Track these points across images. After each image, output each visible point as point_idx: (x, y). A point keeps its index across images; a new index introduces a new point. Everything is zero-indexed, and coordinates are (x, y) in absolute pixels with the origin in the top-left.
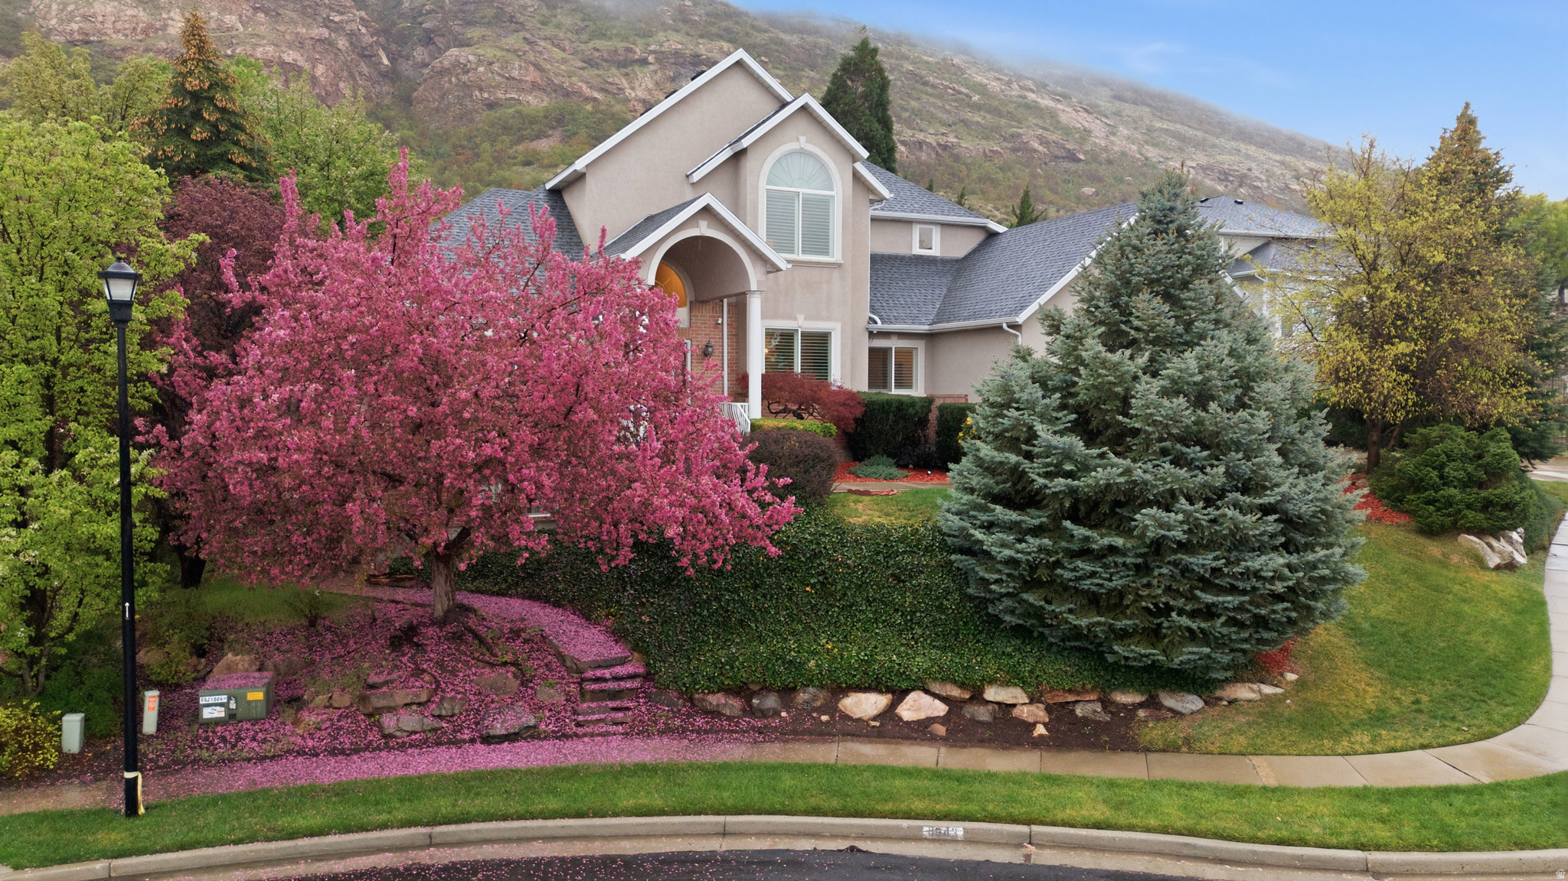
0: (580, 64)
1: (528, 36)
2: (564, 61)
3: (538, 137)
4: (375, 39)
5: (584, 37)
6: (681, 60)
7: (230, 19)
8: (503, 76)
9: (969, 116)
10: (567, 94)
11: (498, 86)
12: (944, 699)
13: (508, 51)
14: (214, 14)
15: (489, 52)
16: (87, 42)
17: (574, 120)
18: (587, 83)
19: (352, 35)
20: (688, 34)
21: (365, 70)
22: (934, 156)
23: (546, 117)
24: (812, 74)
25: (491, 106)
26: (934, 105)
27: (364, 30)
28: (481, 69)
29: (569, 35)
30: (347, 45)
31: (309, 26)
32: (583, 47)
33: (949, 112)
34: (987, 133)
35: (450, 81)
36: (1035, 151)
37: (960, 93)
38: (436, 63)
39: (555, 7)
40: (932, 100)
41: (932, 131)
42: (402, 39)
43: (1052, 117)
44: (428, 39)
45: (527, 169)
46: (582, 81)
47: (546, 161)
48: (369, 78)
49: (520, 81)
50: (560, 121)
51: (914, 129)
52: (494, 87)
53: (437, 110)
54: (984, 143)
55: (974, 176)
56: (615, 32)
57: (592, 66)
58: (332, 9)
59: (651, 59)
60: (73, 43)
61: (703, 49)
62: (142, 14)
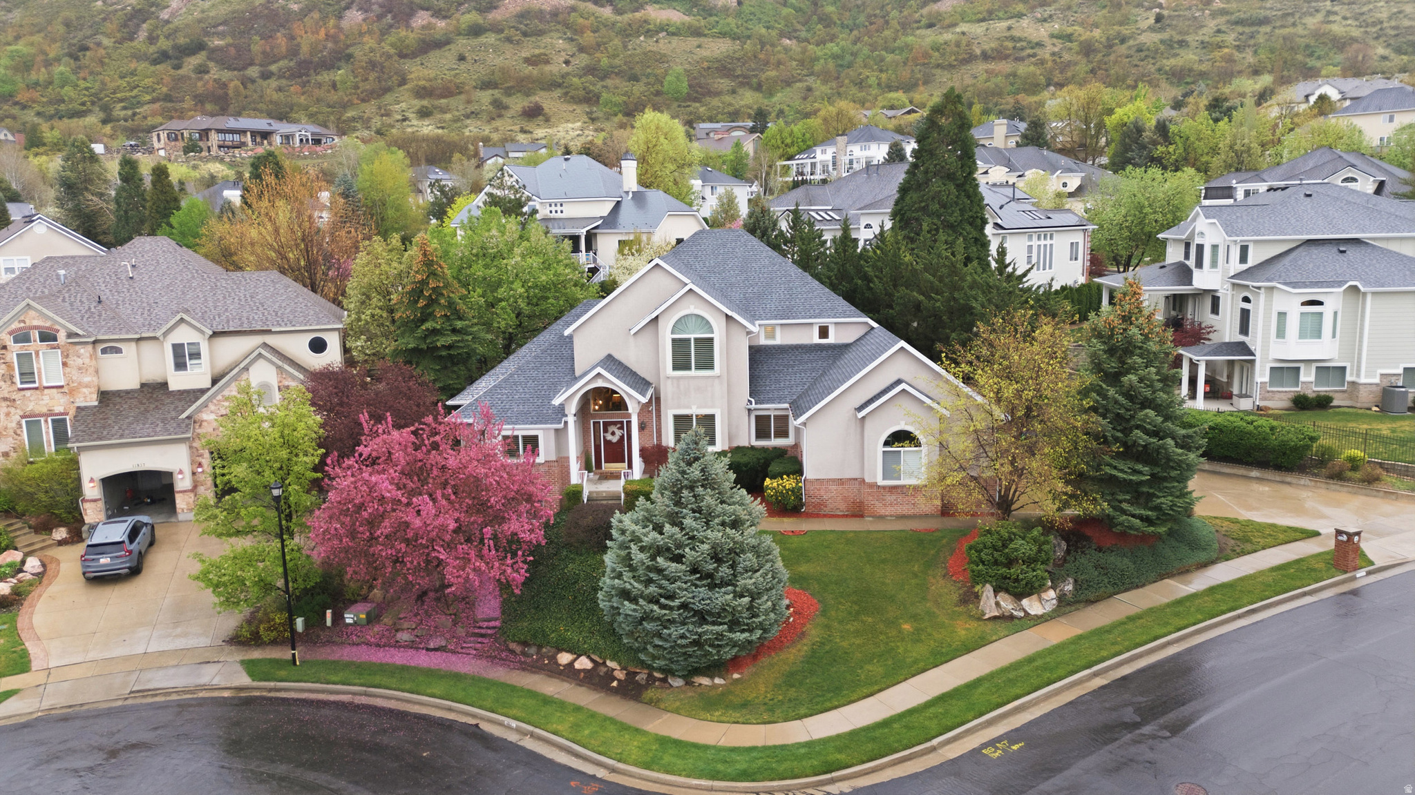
12: (592, 660)
45: (929, 31)
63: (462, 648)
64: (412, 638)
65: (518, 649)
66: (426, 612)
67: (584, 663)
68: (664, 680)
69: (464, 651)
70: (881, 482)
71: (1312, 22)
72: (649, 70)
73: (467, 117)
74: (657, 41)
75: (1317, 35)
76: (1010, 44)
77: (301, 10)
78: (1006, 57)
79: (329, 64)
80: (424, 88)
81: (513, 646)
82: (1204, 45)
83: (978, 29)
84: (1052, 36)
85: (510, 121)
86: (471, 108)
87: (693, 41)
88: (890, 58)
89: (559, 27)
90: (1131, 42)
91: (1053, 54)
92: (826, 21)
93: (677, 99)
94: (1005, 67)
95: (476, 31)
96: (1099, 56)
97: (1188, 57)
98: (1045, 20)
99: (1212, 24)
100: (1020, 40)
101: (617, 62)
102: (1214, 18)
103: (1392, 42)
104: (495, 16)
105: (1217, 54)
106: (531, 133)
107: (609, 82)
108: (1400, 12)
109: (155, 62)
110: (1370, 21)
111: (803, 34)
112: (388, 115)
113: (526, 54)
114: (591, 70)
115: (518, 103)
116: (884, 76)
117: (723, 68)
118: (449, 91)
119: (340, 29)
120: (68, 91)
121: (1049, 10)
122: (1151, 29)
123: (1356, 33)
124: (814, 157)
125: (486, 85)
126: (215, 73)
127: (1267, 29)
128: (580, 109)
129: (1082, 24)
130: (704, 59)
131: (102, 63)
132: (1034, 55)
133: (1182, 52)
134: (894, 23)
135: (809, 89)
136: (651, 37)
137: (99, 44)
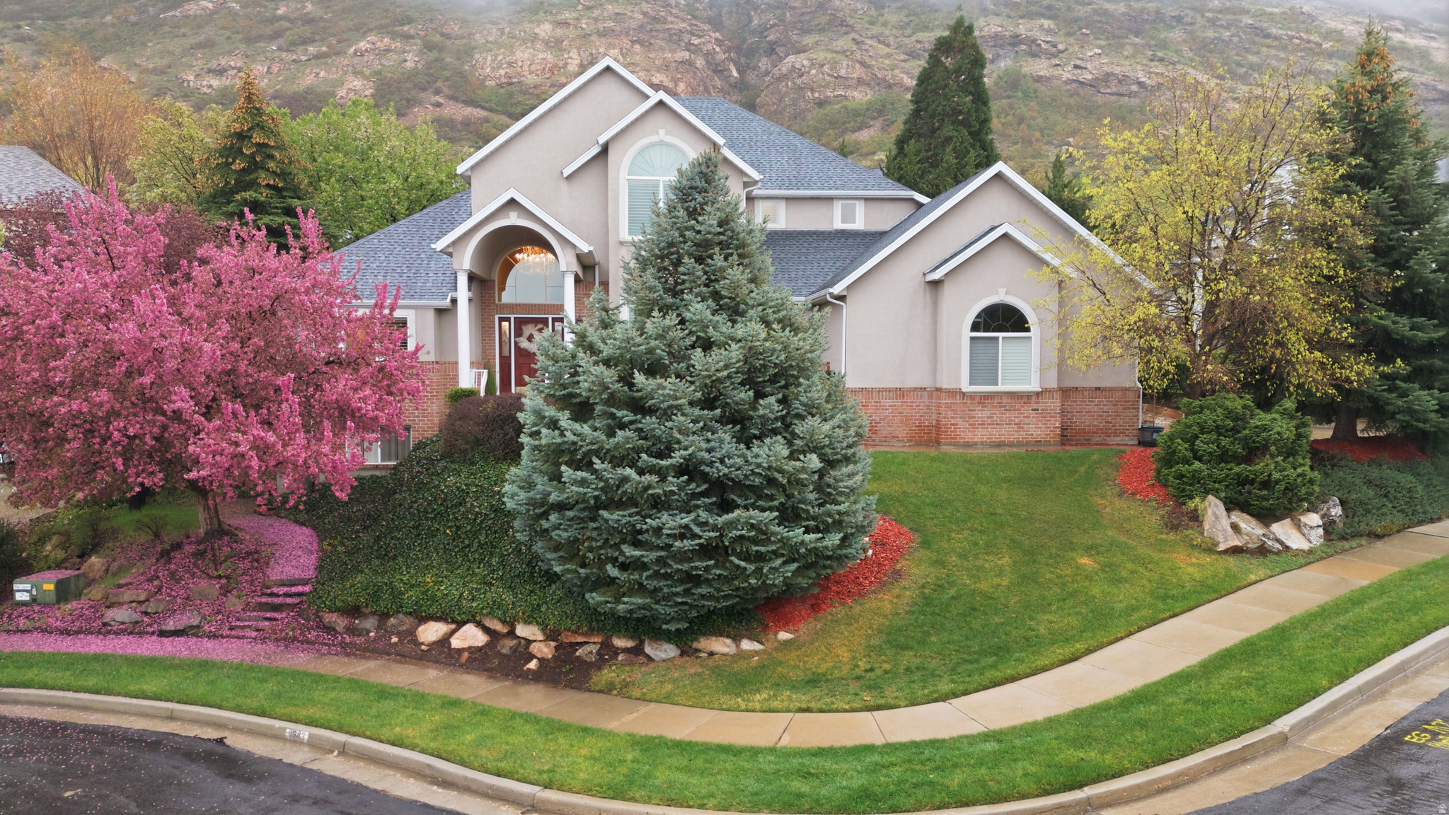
0: (903, 57)
1: (856, 37)
2: (888, 56)
3: (860, 129)
4: (727, 55)
5: (908, 32)
6: (1001, 42)
7: (613, 53)
8: (832, 76)
10: (890, 86)
11: (827, 86)
13: (837, 52)
15: (820, 55)
16: (511, 84)
17: (894, 109)
18: (908, 73)
19: (708, 56)
20: (1009, 17)
21: (718, 83)
23: (868, 109)
24: (1137, 40)
25: (821, 104)
26: (1276, 58)
27: (718, 49)
28: (813, 72)
29: (894, 31)
30: (704, 63)
31: (673, 51)
32: (906, 41)
33: (1294, 63)
35: (787, 84)
37: (1309, 42)
38: (776, 71)
39: (883, 8)
40: (1273, 52)
42: (751, 53)
43: (1423, 57)
44: (771, 50)
46: (903, 73)
47: (865, 150)
48: (721, 90)
49: (846, 79)
50: (881, 112)
51: (1250, 84)
52: (824, 87)
53: (776, 112)
56: (937, 23)
57: (914, 58)
58: (693, 34)
60: (501, 86)
61: (1023, 28)
62: (550, 57)
63: (231, 629)
64: (136, 617)
65: (340, 622)
66: (172, 575)
67: (470, 637)
68: (637, 651)
69: (233, 633)
70: (966, 387)
81: (330, 618)
89: (470, 136)
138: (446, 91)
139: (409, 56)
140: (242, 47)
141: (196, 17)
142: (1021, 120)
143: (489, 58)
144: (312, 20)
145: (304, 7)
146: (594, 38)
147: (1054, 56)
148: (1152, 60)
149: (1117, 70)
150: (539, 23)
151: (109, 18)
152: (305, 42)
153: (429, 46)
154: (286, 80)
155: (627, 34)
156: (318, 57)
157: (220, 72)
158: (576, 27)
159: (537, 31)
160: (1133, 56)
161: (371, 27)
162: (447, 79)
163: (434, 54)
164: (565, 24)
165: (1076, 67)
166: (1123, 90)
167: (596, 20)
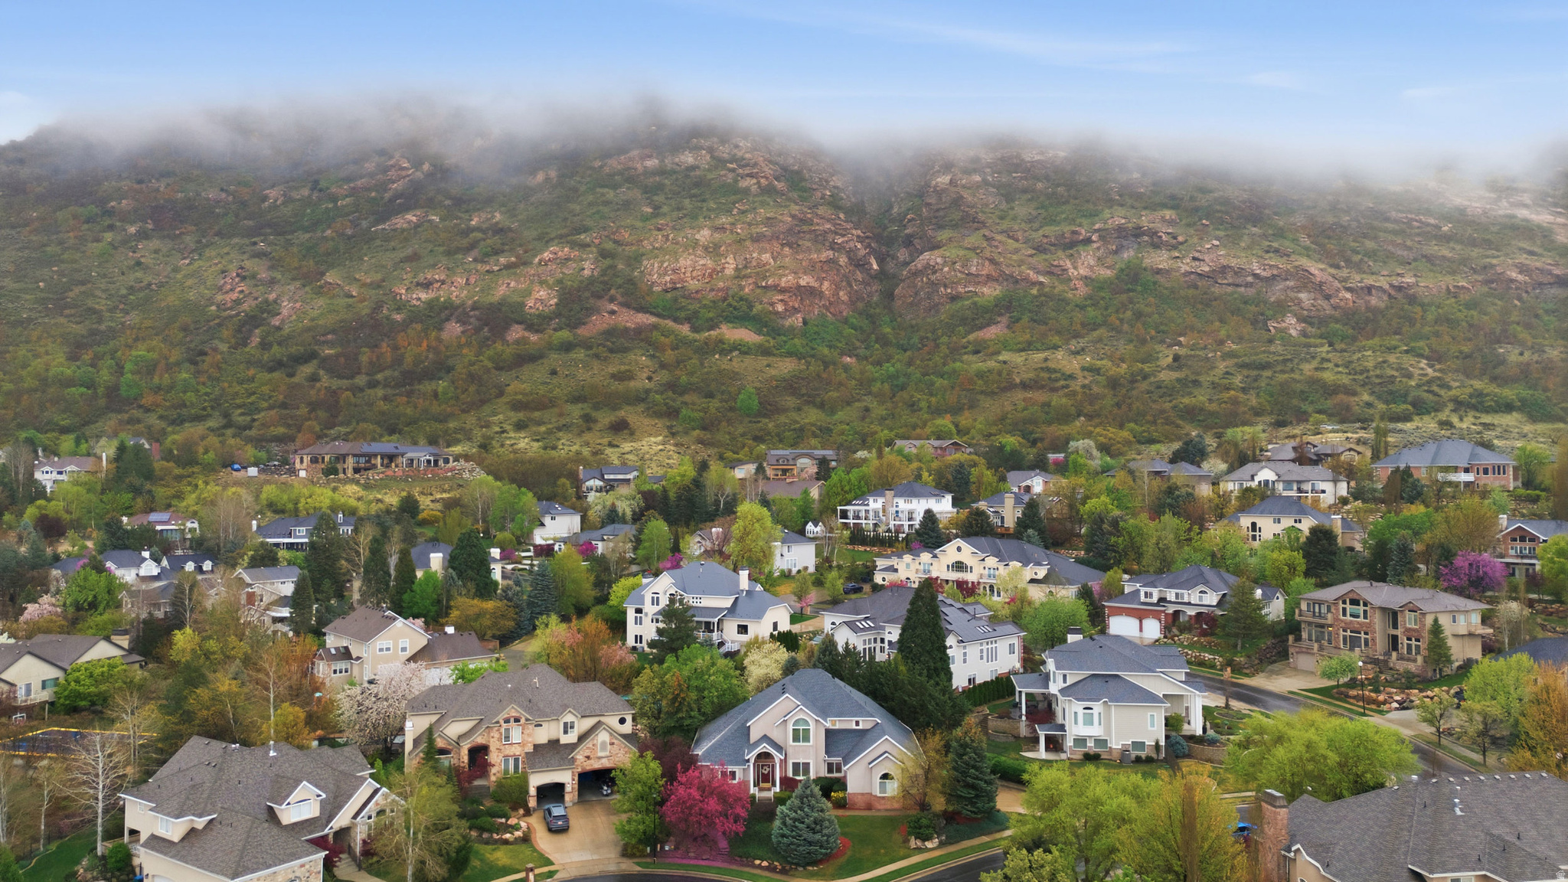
0: (1031, 252)
1: (987, 233)
2: (1017, 251)
3: (988, 325)
4: (868, 250)
5: (1036, 225)
6: (1124, 234)
7: (766, 257)
8: (964, 273)
9: (1434, 249)
10: (1017, 282)
11: (959, 282)
12: (768, 862)
13: (969, 249)
14: (755, 255)
15: (953, 253)
16: (676, 289)
17: (1020, 306)
18: (1035, 269)
19: (851, 253)
20: (1133, 207)
21: (859, 276)
22: (1385, 298)
23: (996, 306)
24: (1255, 230)
25: (954, 298)
26: (1393, 243)
27: (859, 246)
28: (946, 269)
29: (1023, 225)
30: (847, 260)
31: (819, 251)
32: (1034, 235)
33: (1410, 249)
34: (1453, 267)
35: (922, 280)
36: (1512, 281)
37: (1428, 225)
38: (913, 265)
39: (1013, 200)
40: (1390, 237)
41: (1386, 273)
42: (890, 241)
44: (908, 242)
45: (974, 358)
46: (1029, 269)
47: (991, 350)
48: (863, 282)
49: (977, 276)
50: (1009, 308)
51: (1364, 272)
52: (956, 283)
53: (911, 304)
54: (1449, 279)
55: (1430, 317)
56: (1063, 216)
57: (1040, 252)
58: (836, 233)
59: (1094, 238)
60: (666, 291)
61: (1145, 220)
62: (709, 263)
63: (716, 858)
64: (695, 855)
66: (699, 846)
67: (765, 864)
68: (796, 868)
70: (879, 795)
71: (1308, 368)
72: (723, 388)
73: (559, 429)
74: (731, 360)
75: (1313, 382)
76: (1045, 375)
77: (404, 321)
78: (1043, 387)
79: (430, 375)
80: (520, 402)
81: (735, 857)
82: (1214, 385)
83: (1018, 359)
84: (1083, 369)
85: (598, 434)
86: (563, 421)
87: (764, 361)
88: (939, 382)
89: (642, 344)
90: (1152, 379)
91: (1084, 386)
92: (884, 341)
93: (748, 416)
94: (1040, 396)
95: (567, 347)
96: (1124, 391)
97: (1200, 397)
98: (1078, 353)
99: (1222, 366)
100: (1055, 371)
101: (694, 380)
102: (1224, 360)
103: (1377, 389)
104: (583, 331)
105: (1226, 395)
106: (618, 446)
107: (687, 398)
108: (1384, 362)
109: (271, 370)
110: (1358, 369)
111: (862, 352)
112: (487, 426)
113: (612, 369)
114: (672, 386)
115: (605, 418)
116: (933, 399)
117: (790, 385)
118: (543, 404)
119: (439, 340)
120: (190, 396)
121: (1082, 343)
122: (1169, 367)
123: (1346, 380)
124: (868, 505)
125: (577, 399)
126: (325, 381)
127: (1267, 373)
128: (660, 423)
129: (1111, 358)
130: (773, 378)
131: (220, 368)
132: (1067, 387)
133: (1196, 392)
134: (944, 349)
135: (867, 410)
136: (726, 355)
137: (215, 350)
138: (620, 299)
139: (587, 265)
140: (444, 260)
141: (403, 230)
142: (1139, 315)
143: (656, 265)
144: (501, 230)
145: (493, 217)
146: (748, 243)
147: (1174, 247)
148: (1267, 252)
149: (1233, 262)
150: (700, 228)
151: (329, 232)
152: (497, 252)
153: (604, 254)
154: (482, 291)
155: (778, 238)
156: (509, 267)
157: (427, 285)
158: (732, 232)
159: (697, 237)
160: (1249, 248)
161: (552, 236)
162: (620, 287)
163: (608, 262)
164: (721, 229)
165: (1194, 259)
166: (1239, 281)
167: (750, 224)
